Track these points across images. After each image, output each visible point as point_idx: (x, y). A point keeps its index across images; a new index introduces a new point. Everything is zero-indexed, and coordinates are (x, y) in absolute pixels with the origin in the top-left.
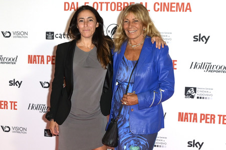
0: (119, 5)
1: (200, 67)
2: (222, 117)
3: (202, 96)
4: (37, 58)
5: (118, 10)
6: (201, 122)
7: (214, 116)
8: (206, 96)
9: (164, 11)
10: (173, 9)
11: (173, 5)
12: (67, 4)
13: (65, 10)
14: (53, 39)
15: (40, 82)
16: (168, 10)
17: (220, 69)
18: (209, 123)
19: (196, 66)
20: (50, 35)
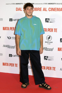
5: (36, 11)
9: (52, 11)
10: (56, 10)
12: (17, 9)
20: (11, 20)
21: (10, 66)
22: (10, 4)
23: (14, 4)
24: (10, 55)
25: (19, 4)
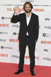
5: (23, 11)
10: (39, 11)
13: (7, 10)
18: (50, 44)
20: (3, 18)
21: (2, 56)
22: (2, 5)
23: (5, 5)
24: (2, 47)
25: (10, 5)
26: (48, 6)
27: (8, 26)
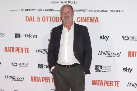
0: (58, 18)
1: (104, 54)
2: (117, 83)
3: (105, 71)
4: (10, 48)
5: (57, 21)
6: (105, 85)
7: (112, 82)
8: (107, 71)
9: (83, 22)
10: (88, 21)
11: (88, 19)
12: (27, 18)
13: (26, 21)
14: (19, 38)
15: (12, 63)
16: (85, 22)
17: (115, 55)
18: (109, 86)
19: (101, 54)
23: (22, 10)
26: (106, 11)
27: (28, 50)
